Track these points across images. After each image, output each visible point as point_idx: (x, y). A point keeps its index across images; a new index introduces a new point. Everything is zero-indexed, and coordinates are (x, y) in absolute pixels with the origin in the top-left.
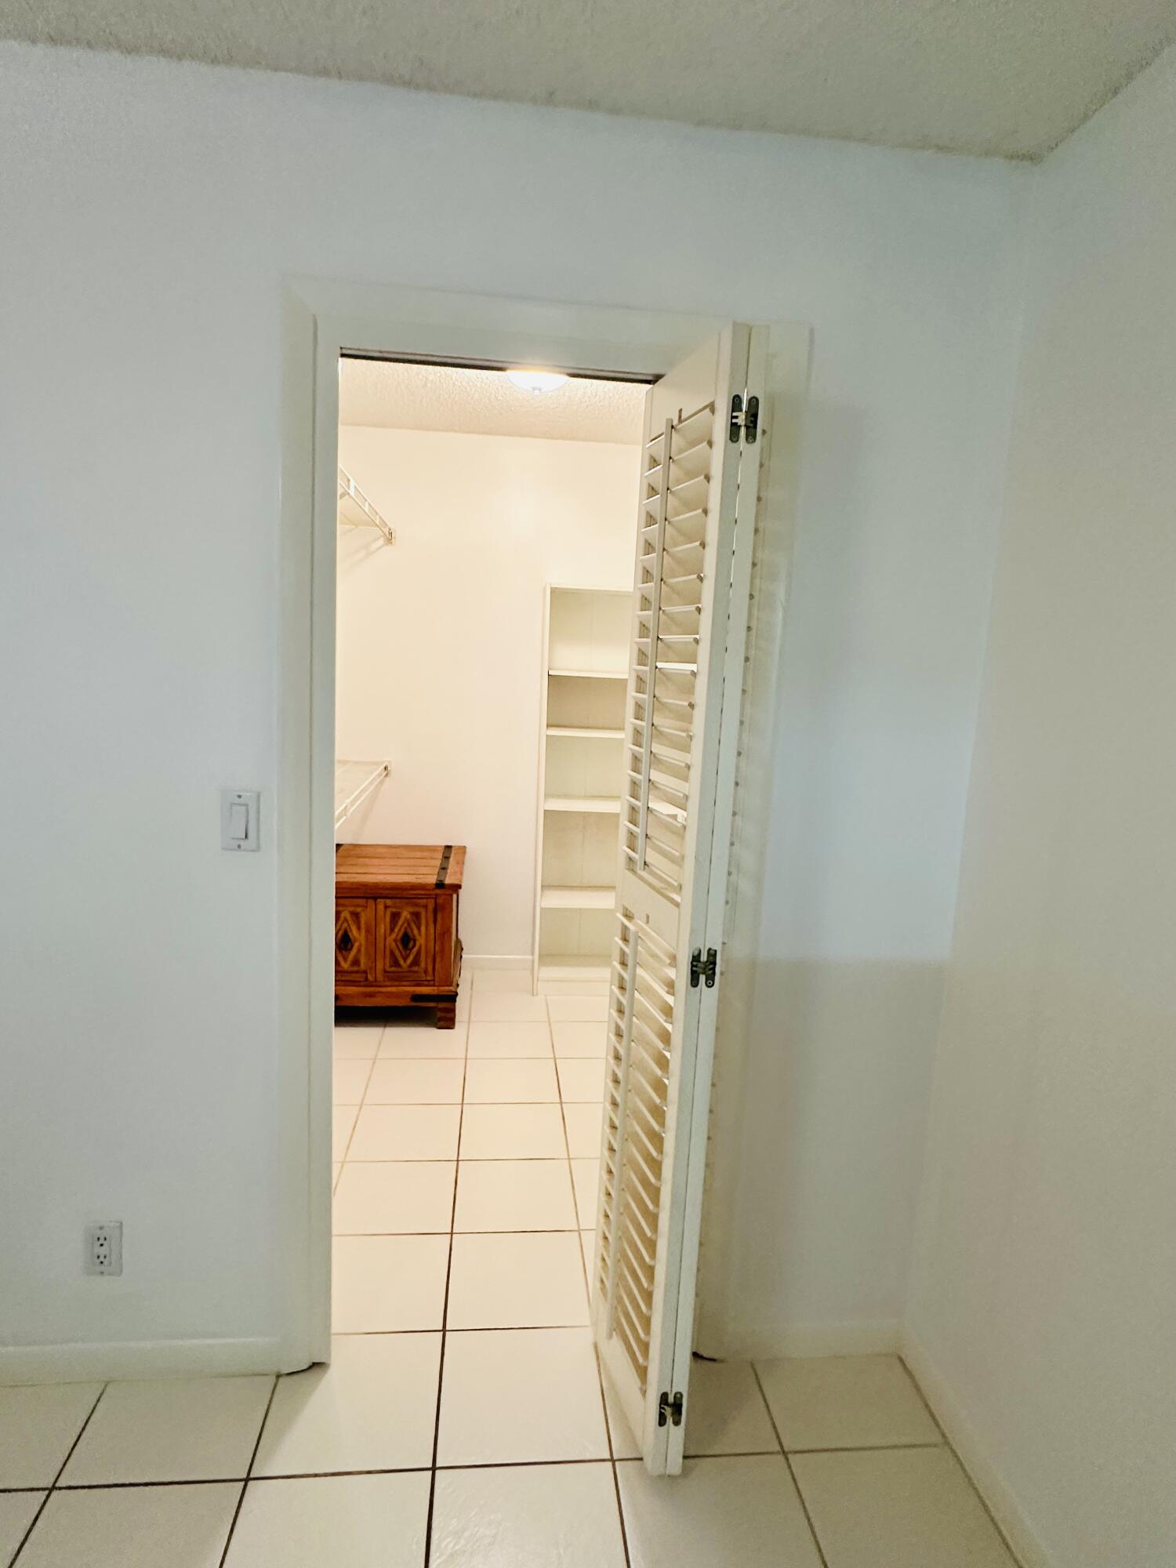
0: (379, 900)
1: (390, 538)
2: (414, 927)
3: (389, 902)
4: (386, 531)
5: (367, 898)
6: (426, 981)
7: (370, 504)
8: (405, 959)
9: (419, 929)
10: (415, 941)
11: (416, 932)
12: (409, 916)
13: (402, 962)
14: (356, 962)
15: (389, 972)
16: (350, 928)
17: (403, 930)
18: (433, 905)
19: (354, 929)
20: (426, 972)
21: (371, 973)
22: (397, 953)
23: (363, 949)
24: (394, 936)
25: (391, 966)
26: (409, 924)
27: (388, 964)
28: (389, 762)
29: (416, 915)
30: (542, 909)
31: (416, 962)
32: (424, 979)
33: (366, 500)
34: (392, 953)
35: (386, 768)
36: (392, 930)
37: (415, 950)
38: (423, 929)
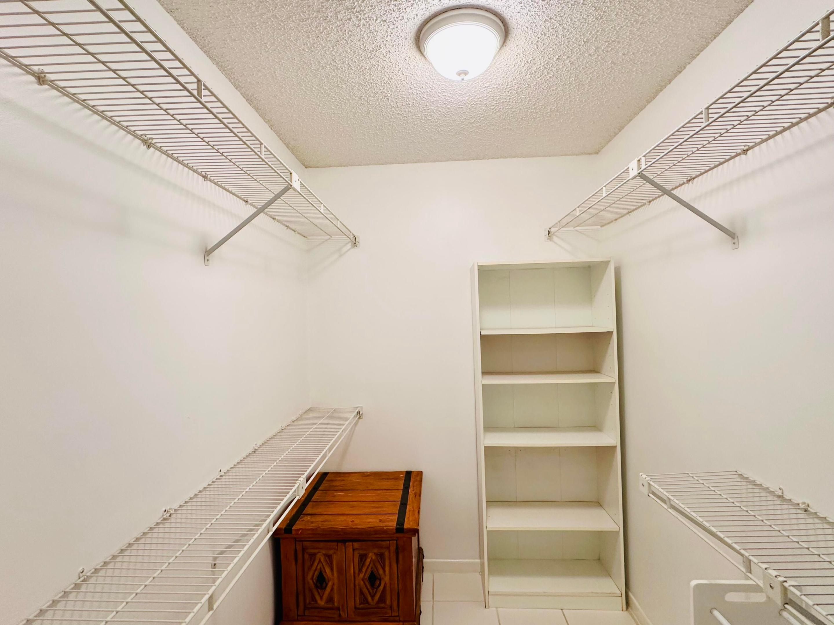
0: (347, 543)
1: (355, 241)
2: (379, 567)
3: (356, 545)
4: (352, 237)
5: (337, 541)
6: (392, 616)
7: (324, 206)
8: (373, 597)
9: (384, 569)
10: (380, 580)
11: (381, 572)
12: (374, 557)
13: (369, 599)
14: (330, 600)
15: (359, 609)
16: (324, 568)
17: (369, 570)
18: (395, 547)
19: (328, 570)
20: (391, 607)
21: (343, 611)
22: (365, 591)
23: (335, 587)
24: (361, 576)
25: (361, 603)
26: (374, 564)
27: (358, 602)
28: (362, 408)
29: (381, 556)
30: (488, 532)
31: (382, 599)
32: (390, 615)
33: (322, 204)
34: (361, 593)
35: (359, 413)
36: (360, 570)
37: (381, 587)
38: (387, 569)
